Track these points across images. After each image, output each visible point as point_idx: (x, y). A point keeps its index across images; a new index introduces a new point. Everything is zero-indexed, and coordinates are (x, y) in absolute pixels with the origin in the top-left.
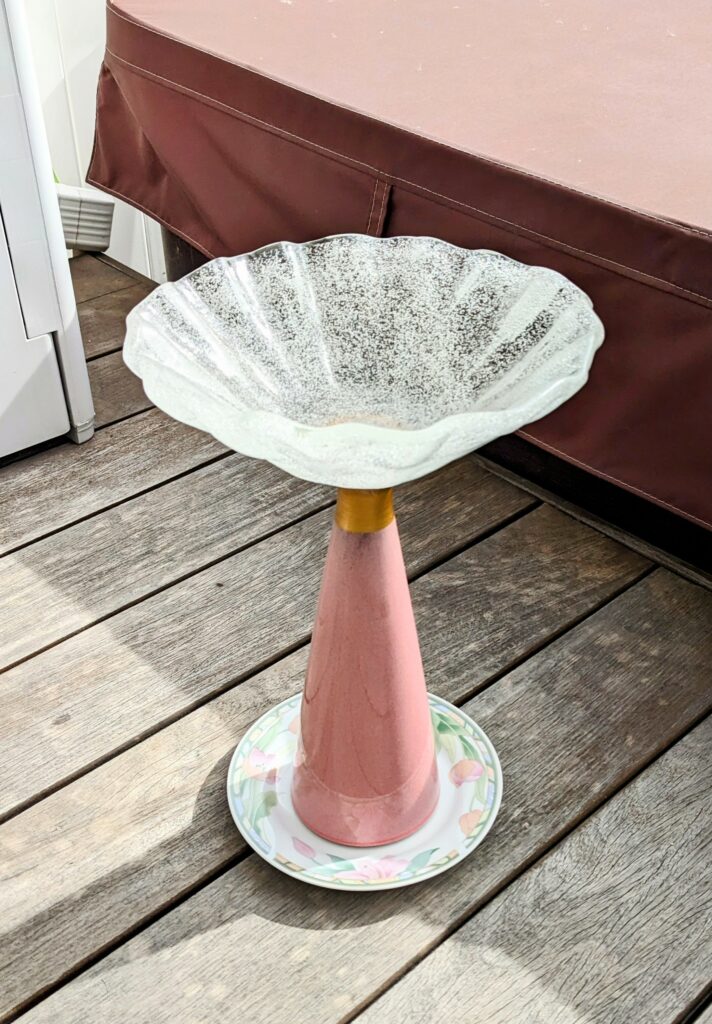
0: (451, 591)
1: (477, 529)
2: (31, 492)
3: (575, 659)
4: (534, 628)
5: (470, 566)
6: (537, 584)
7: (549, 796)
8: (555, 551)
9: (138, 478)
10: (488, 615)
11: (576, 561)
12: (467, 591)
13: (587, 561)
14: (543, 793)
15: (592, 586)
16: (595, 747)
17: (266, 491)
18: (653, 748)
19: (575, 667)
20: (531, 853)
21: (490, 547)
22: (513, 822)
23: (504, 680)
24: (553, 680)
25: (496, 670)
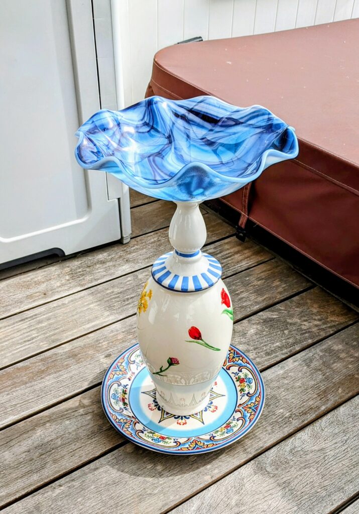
0: (272, 320)
1: (286, 295)
2: (103, 262)
3: (321, 354)
4: (306, 339)
5: (281, 310)
6: (309, 321)
7: (302, 409)
8: (319, 307)
9: (146, 260)
10: (286, 332)
11: (328, 312)
12: (278, 320)
13: (333, 313)
14: (299, 408)
15: (334, 324)
16: (325, 392)
18: (350, 394)
19: (321, 357)
20: (291, 431)
21: (291, 303)
22: (286, 418)
23: (289, 359)
24: (311, 361)
25: (287, 355)
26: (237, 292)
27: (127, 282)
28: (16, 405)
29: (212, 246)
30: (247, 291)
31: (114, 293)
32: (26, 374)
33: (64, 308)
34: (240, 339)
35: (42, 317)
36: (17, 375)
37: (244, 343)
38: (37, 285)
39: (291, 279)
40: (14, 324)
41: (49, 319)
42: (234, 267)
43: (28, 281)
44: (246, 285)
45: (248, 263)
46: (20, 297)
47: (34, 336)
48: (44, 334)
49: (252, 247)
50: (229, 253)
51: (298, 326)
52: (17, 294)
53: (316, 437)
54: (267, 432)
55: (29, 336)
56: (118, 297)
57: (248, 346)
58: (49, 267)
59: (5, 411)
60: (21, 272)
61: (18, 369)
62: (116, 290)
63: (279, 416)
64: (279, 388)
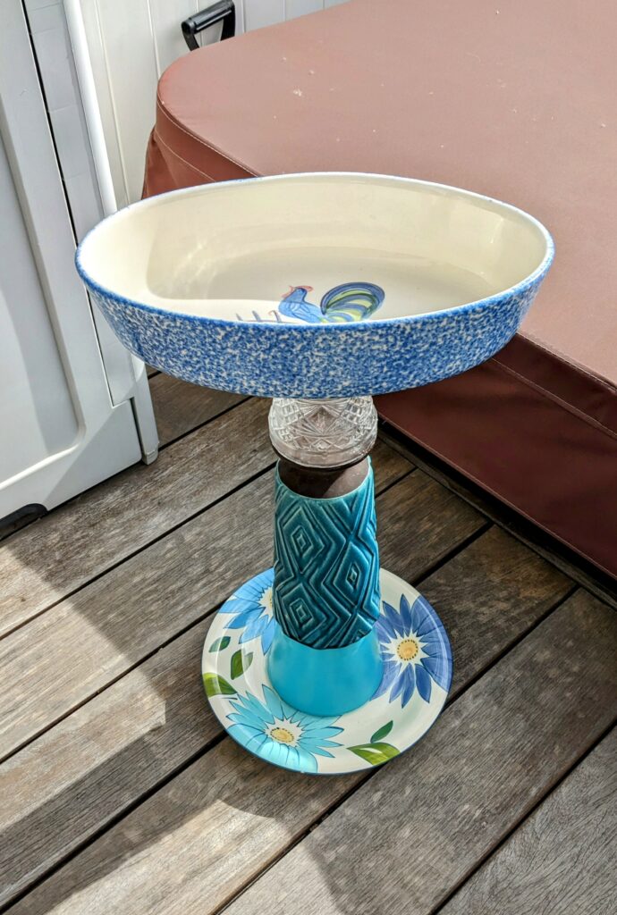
2: (115, 513)
3: (518, 675)
4: (488, 645)
5: (440, 585)
6: (490, 603)
7: (500, 799)
8: (503, 571)
9: (194, 499)
11: (518, 581)
13: (527, 582)
14: (496, 796)
15: (530, 605)
16: (532, 756)
18: (574, 756)
19: (519, 682)
20: (487, 848)
21: (454, 567)
22: (475, 821)
23: (467, 693)
24: (503, 693)
27: (166, 553)
35: (26, 654)
39: (448, 514)
41: (39, 657)
47: (18, 699)
48: (36, 691)
51: (473, 617)
53: (528, 855)
54: (448, 856)
55: (9, 700)
58: (19, 535)
63: (464, 818)
64: (457, 759)
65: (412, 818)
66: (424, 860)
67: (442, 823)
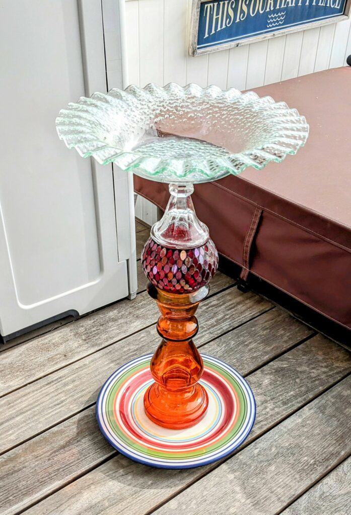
0: (282, 369)
1: (291, 343)
2: (114, 320)
3: (333, 401)
4: (316, 387)
5: (289, 359)
6: (317, 368)
7: (324, 455)
8: (324, 354)
10: (297, 380)
11: (332, 359)
12: (289, 370)
13: (337, 359)
14: (322, 454)
15: (339, 370)
16: (342, 437)
17: (206, 323)
19: (333, 404)
20: (318, 477)
21: (297, 351)
22: (311, 465)
23: (305, 407)
24: (325, 408)
25: (302, 403)
26: (246, 343)
27: (141, 339)
28: (58, 469)
29: (215, 298)
30: (255, 341)
31: (131, 351)
32: (62, 438)
33: (86, 368)
34: (257, 390)
35: (67, 380)
36: (54, 440)
37: (261, 394)
38: (56, 347)
39: (293, 328)
40: (41, 388)
41: (74, 381)
42: (239, 318)
43: (47, 343)
44: (253, 335)
45: (251, 313)
46: (42, 360)
47: (62, 399)
48: (72, 396)
49: (252, 297)
50: (232, 304)
51: (308, 374)
52: (38, 357)
53: (340, 481)
54: (296, 480)
55: (58, 399)
56: (136, 354)
57: (265, 397)
58: (63, 328)
59: (50, 476)
60: (38, 335)
61: (54, 433)
62: (132, 347)
63: (304, 463)
64: (300, 436)
65: (276, 462)
66: (282, 481)
67: (293, 465)
